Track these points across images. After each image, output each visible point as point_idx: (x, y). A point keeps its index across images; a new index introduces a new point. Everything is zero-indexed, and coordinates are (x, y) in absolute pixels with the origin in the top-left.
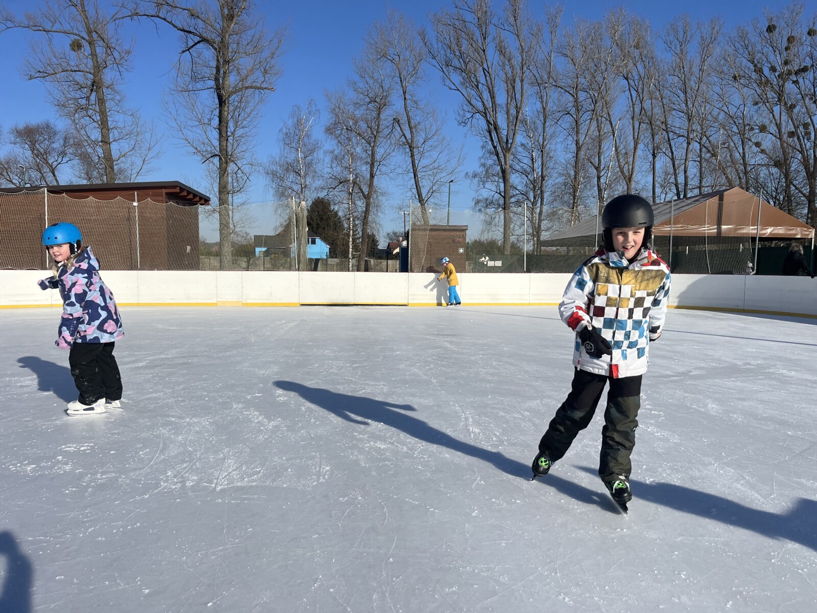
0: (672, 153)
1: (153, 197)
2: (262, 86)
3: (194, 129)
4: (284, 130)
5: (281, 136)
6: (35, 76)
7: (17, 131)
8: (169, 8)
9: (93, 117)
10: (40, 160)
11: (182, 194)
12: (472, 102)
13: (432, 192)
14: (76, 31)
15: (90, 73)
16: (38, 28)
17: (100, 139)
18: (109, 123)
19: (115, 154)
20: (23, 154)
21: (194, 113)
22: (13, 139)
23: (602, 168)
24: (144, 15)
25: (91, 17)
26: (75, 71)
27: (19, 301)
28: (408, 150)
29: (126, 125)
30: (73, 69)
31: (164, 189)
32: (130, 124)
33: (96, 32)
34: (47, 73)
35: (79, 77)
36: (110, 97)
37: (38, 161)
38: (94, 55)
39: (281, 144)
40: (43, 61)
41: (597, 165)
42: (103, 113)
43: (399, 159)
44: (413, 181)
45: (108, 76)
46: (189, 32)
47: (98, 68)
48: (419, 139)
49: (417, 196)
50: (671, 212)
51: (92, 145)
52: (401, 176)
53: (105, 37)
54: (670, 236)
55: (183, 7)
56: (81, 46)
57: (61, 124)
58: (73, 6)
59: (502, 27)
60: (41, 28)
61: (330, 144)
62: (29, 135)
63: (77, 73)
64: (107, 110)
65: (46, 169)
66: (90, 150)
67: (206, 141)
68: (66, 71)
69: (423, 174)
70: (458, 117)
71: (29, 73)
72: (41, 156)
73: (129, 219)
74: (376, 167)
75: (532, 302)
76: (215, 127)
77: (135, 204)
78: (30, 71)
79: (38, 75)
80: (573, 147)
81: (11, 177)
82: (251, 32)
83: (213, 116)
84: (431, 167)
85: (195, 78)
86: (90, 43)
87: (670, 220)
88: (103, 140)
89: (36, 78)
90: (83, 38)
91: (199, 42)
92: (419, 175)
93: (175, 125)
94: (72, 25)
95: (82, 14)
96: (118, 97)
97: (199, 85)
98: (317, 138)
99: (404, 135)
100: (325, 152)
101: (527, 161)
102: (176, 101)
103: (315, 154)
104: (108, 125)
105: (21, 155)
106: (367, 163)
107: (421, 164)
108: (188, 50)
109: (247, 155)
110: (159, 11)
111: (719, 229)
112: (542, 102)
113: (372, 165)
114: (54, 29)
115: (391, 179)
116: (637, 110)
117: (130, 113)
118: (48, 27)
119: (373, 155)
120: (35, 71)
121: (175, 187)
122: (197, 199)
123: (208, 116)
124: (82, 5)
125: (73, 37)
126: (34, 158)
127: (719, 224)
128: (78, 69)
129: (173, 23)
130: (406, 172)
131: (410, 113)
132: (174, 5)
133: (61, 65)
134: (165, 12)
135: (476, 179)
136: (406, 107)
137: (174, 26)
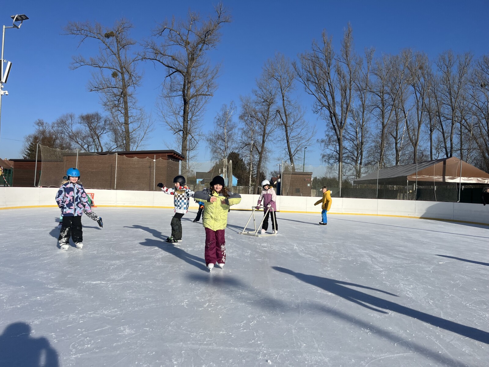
0: (443, 130)
2: (207, 94)
3: (171, 117)
4: (217, 118)
5: (216, 120)
6: (93, 90)
7: (82, 117)
8: (162, 55)
9: (121, 111)
11: (174, 156)
12: (321, 101)
13: (297, 151)
14: (115, 68)
15: (121, 89)
16: (96, 65)
17: (124, 122)
18: (129, 115)
19: (131, 130)
20: (84, 129)
21: (172, 109)
22: (80, 121)
23: (398, 138)
24: (149, 59)
25: (122, 60)
28: (284, 127)
29: (137, 115)
30: (112, 86)
31: (167, 154)
32: (139, 114)
33: (125, 68)
34: (99, 88)
35: (115, 91)
36: (130, 101)
37: (92, 133)
38: (123, 79)
39: (216, 125)
40: (98, 83)
41: (395, 136)
42: (126, 109)
43: (279, 133)
44: (286, 145)
45: (130, 90)
46: (171, 67)
47: (125, 87)
48: (290, 122)
49: (288, 153)
50: (416, 169)
51: (120, 125)
52: (280, 141)
53: (128, 70)
54: (416, 181)
55: (169, 55)
56: (117, 75)
57: (105, 114)
58: (114, 54)
59: (339, 60)
60: (97, 66)
61: (241, 125)
62: (88, 119)
63: (114, 88)
64: (128, 107)
66: (119, 128)
67: (177, 123)
68: (109, 87)
69: (292, 141)
70: (313, 108)
72: (93, 130)
73: (150, 167)
74: (266, 137)
75: (343, 212)
76: (182, 115)
77: (154, 160)
78: (91, 87)
79: (94, 89)
80: (380, 126)
81: (78, 141)
82: (202, 66)
83: (181, 110)
84: (297, 137)
85: (172, 90)
86: (121, 74)
87: (416, 173)
88: (125, 122)
89: (94, 91)
90: (118, 71)
91: (175, 72)
92: (290, 141)
93: (162, 115)
94: (113, 64)
95: (118, 58)
96: (134, 101)
97: (174, 94)
98: (235, 122)
99: (282, 119)
102: (163, 103)
103: (233, 130)
105: (84, 130)
106: (261, 135)
107: (292, 135)
108: (170, 76)
109: (197, 130)
110: (156, 57)
111: (444, 179)
112: (362, 101)
113: (264, 136)
114: (104, 66)
115: (274, 143)
117: (139, 109)
118: (101, 65)
119: (264, 130)
120: (93, 87)
121: (172, 153)
122: (180, 157)
123: (178, 110)
124: (118, 54)
125: (114, 70)
126: (90, 131)
129: (163, 62)
130: (283, 140)
131: (286, 108)
132: (164, 54)
133: (107, 84)
134: (159, 57)
135: (323, 143)
136: (283, 104)
137: (164, 64)
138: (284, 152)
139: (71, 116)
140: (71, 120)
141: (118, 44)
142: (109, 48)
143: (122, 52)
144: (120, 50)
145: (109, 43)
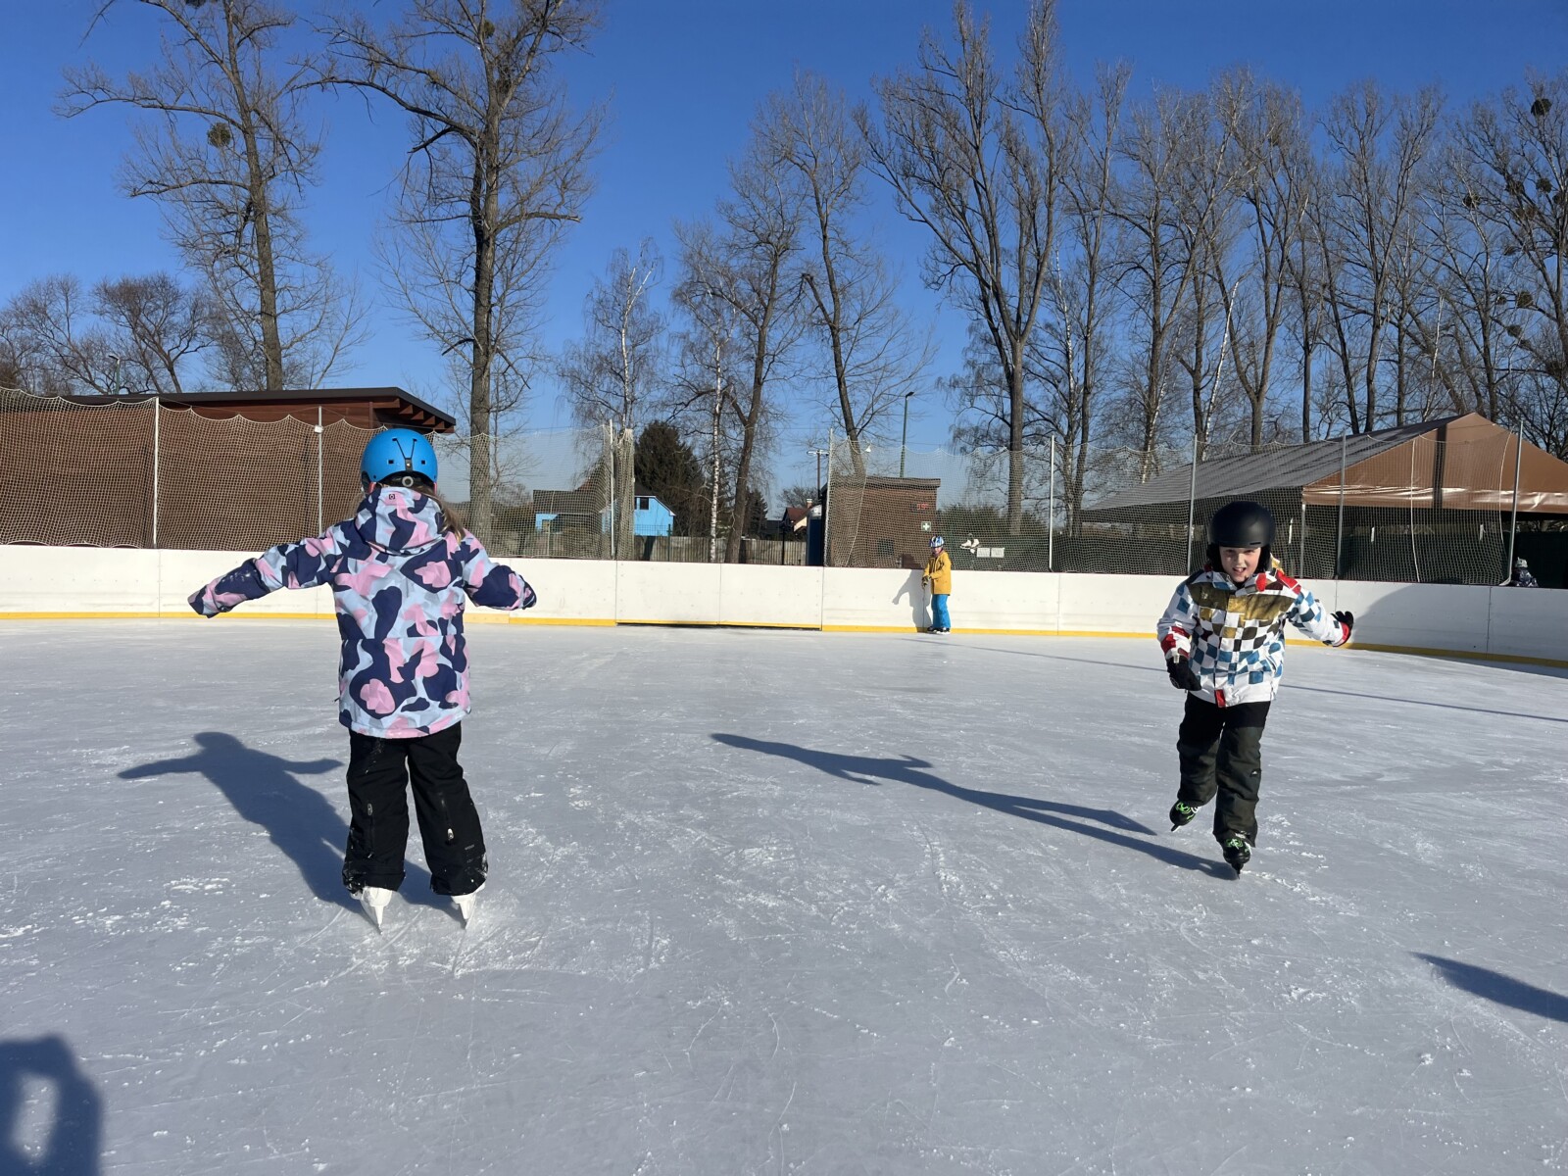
0: (1344, 345)
1: (350, 417)
2: (558, 212)
3: (430, 291)
4: (595, 296)
5: (590, 306)
6: (142, 191)
7: (106, 291)
8: (393, 69)
9: (247, 268)
10: (147, 345)
11: (405, 412)
12: (952, 245)
13: (871, 414)
14: (218, 109)
15: (244, 187)
16: (151, 102)
17: (258, 309)
18: (276, 280)
19: (284, 337)
20: (116, 333)
21: (431, 262)
22: (98, 305)
23: (1203, 372)
24: (346, 82)
25: (248, 84)
26: (217, 183)
27: (99, 605)
28: (828, 334)
29: (307, 283)
30: (213, 179)
31: (371, 403)
32: (314, 281)
33: (256, 111)
34: (164, 185)
35: (223, 193)
36: (278, 231)
37: (144, 346)
38: (251, 153)
39: (590, 320)
40: (157, 163)
41: (1193, 366)
42: (265, 261)
43: (811, 352)
44: (836, 392)
45: (277, 192)
46: (428, 114)
47: (259, 178)
48: (850, 314)
49: (843, 422)
50: (1341, 459)
51: (243, 320)
52: (813, 382)
53: (273, 120)
54: (1338, 507)
55: (417, 68)
56: (229, 137)
57: (189, 280)
58: (216, 62)
59: (1013, 103)
60: (156, 103)
61: (681, 322)
62: (129, 298)
63: (221, 186)
64: (273, 255)
65: (158, 362)
66: (239, 329)
67: (451, 313)
68: (200, 182)
69: (855, 379)
70: (925, 272)
71: (131, 183)
72: (150, 339)
73: (307, 458)
74: (766, 366)
75: (1062, 628)
76: (468, 287)
77: (318, 429)
78: (134, 181)
79: (147, 188)
80: (1147, 332)
81: (93, 374)
82: (539, 115)
83: (465, 268)
84: (871, 366)
85: (434, 199)
86: (245, 132)
87: (1340, 475)
88: (264, 309)
89: (144, 193)
90: (233, 122)
91: (444, 132)
92: (849, 381)
93: (397, 285)
94: (214, 99)
95: (231, 77)
96: (294, 233)
97: (442, 211)
98: (657, 311)
99: (821, 305)
100: (671, 337)
101: (1056, 356)
102: (398, 241)
103: (652, 338)
104: (273, 283)
105: (113, 336)
106: (749, 358)
107: (853, 359)
108: (425, 146)
109: (525, 339)
110: (374, 75)
111: (1437, 493)
112: (1087, 245)
113: (759, 363)
114: (179, 105)
116: (1275, 259)
117: (314, 262)
118: (169, 101)
119: (761, 343)
120: (141, 179)
121: (391, 398)
122: (432, 421)
123: (457, 268)
124: (233, 61)
125: (215, 120)
126: (136, 341)
127: (1438, 484)
128: (222, 179)
129: (399, 96)
130: (823, 376)
131: (834, 265)
132: (401, 64)
133: (191, 172)
134: (384, 76)
135: (957, 391)
136: (825, 253)
137: (402, 103)
138: (829, 416)
139: (66, 289)
140: (64, 303)
141: (230, 27)
142: (197, 38)
143: (246, 55)
144: (238, 45)
145: (195, 21)
